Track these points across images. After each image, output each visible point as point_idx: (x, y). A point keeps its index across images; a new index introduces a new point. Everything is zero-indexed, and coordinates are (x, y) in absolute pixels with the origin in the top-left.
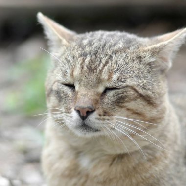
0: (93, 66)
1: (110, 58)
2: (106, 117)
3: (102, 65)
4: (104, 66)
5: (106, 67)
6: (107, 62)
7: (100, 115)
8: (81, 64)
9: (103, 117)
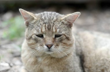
0: (49, 28)
1: (54, 24)
2: (57, 47)
3: (52, 27)
4: (53, 27)
5: (54, 27)
6: (53, 26)
7: (55, 46)
8: (45, 27)
9: (56, 47)
